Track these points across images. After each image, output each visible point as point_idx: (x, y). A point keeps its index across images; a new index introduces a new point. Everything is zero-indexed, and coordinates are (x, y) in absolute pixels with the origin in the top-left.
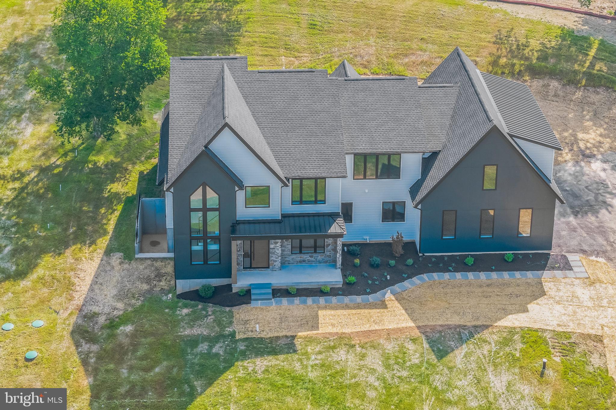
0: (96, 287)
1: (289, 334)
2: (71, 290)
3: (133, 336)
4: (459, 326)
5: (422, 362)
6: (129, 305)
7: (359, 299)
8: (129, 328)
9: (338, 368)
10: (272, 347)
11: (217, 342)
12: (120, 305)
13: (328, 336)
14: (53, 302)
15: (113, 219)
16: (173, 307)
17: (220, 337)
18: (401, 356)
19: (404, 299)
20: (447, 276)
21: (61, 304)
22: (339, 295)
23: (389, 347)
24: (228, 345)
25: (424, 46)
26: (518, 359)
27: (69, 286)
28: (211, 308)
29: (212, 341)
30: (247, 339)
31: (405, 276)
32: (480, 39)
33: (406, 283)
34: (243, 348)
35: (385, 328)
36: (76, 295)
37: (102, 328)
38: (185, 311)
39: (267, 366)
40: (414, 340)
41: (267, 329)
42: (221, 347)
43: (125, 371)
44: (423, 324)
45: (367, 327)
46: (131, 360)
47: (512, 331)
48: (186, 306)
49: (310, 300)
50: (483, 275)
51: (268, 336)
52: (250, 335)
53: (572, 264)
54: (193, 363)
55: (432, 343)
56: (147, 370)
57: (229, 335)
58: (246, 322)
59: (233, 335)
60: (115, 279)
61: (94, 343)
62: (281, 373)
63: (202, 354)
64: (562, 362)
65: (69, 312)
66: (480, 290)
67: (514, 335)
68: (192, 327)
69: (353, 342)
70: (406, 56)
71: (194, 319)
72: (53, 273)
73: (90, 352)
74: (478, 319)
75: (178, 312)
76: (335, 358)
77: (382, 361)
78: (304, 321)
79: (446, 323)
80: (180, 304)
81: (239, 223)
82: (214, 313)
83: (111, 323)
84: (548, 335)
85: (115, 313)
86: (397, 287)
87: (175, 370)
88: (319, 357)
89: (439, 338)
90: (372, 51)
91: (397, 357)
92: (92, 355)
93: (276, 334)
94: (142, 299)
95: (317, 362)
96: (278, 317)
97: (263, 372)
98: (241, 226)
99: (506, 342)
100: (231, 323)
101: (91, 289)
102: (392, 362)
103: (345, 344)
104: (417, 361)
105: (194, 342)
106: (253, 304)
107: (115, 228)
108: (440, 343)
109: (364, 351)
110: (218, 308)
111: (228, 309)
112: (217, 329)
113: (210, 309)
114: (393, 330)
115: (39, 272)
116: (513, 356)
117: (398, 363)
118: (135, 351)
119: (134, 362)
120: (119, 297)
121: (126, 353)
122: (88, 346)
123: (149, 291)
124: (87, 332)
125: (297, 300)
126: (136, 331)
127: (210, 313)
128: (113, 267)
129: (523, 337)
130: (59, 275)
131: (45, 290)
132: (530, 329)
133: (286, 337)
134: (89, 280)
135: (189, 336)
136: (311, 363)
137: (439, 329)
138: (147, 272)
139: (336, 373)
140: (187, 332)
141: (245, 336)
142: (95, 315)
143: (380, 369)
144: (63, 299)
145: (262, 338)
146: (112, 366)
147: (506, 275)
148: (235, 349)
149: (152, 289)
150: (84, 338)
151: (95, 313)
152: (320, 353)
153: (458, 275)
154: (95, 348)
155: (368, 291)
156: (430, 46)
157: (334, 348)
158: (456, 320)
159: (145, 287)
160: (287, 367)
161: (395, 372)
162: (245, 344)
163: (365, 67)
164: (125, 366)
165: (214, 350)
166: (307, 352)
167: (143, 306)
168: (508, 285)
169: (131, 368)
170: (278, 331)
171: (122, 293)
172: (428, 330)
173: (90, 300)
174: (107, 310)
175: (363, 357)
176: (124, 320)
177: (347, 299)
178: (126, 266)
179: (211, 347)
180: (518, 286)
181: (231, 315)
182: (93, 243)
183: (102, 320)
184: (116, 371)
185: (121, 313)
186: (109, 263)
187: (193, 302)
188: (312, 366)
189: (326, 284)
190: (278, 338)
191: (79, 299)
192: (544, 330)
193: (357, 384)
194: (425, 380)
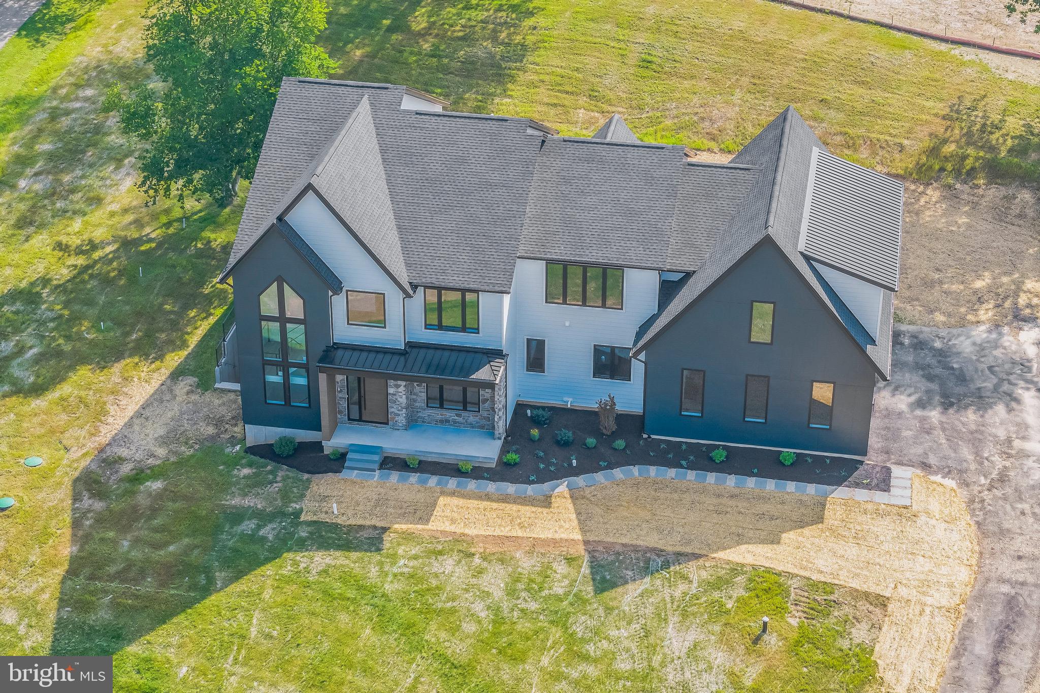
0: (137, 421)
1: (379, 524)
2: (100, 421)
3: (159, 496)
4: (653, 550)
5: (567, 594)
6: (175, 453)
7: (511, 488)
8: (156, 485)
9: (434, 583)
10: (347, 539)
11: (270, 522)
12: (161, 452)
13: (439, 535)
14: (67, 435)
15: (204, 327)
16: (234, 462)
17: (280, 514)
18: (539, 579)
19: (583, 497)
20: (672, 472)
21: (77, 439)
22: (483, 478)
23: (525, 565)
24: (284, 528)
26: (728, 612)
27: (101, 413)
28: (283, 472)
29: (263, 517)
30: (315, 522)
31: (603, 464)
33: (599, 476)
34: (304, 534)
35: (534, 536)
36: (104, 429)
37: (121, 480)
38: (246, 471)
39: (329, 566)
40: (570, 560)
41: (350, 513)
42: (273, 529)
43: (126, 544)
44: (596, 539)
45: (504, 531)
46: (141, 530)
47: (736, 569)
48: (250, 465)
49: (433, 481)
50: (731, 480)
51: (348, 523)
52: (323, 517)
53: (893, 482)
54: (224, 547)
55: (596, 566)
56: (157, 546)
57: (293, 514)
58: (325, 498)
59: (297, 514)
60: (170, 414)
61: (100, 499)
62: (344, 578)
63: (242, 535)
64: (800, 627)
65: (84, 451)
66: (715, 501)
67: (737, 574)
68: (245, 495)
69: (473, 550)
71: (255, 483)
72: (83, 393)
73: (89, 511)
74: (689, 542)
75: (235, 472)
76: (436, 567)
77: (507, 584)
78: (411, 509)
79: (634, 542)
80: (244, 461)
81: (337, 346)
82: (284, 479)
83: (137, 474)
84: (794, 583)
85: (149, 462)
86: (580, 481)
87: (196, 552)
88: (411, 564)
89: (613, 562)
91: (532, 581)
92: (89, 515)
93: (361, 522)
94: (197, 447)
95: (406, 570)
96: (375, 497)
97: (319, 573)
99: (719, 583)
100: (302, 496)
101: (129, 424)
102: (521, 586)
103: (460, 551)
104: (560, 591)
105: (237, 516)
106: (345, 474)
107: (201, 341)
108: (610, 571)
109: (485, 564)
110: (292, 473)
111: (306, 476)
112: (279, 503)
113: (280, 474)
114: (543, 540)
115: (65, 389)
116: (722, 606)
117: (528, 590)
118: (150, 518)
119: (144, 533)
120: (164, 441)
121: (137, 520)
122: (90, 502)
123: (212, 438)
124: (97, 482)
125: (414, 478)
126: (165, 489)
127: (279, 479)
128: (175, 397)
129: (750, 580)
130: (91, 397)
131: (64, 417)
132: (768, 570)
133: (375, 527)
134: (132, 409)
135: (235, 507)
136: (395, 570)
137: (618, 548)
138: (223, 410)
139: (428, 590)
140: (236, 501)
141: (315, 518)
142: (121, 460)
143: (498, 593)
144: (83, 433)
145: (337, 525)
146: (111, 534)
147: (771, 485)
148: (292, 534)
149: (218, 435)
150: (89, 490)
151: (120, 458)
152: (416, 557)
153: (691, 475)
154: (99, 505)
155: (532, 478)
157: (440, 553)
158: (652, 540)
159: (211, 430)
160: (357, 569)
161: (519, 601)
162: (309, 529)
164: (129, 537)
165: (262, 533)
166: (395, 554)
167: (192, 456)
168: (765, 499)
169: (136, 541)
170: (365, 518)
171: (172, 435)
172: (600, 548)
173: (121, 439)
174: (138, 457)
175: (480, 572)
176: (156, 473)
177: (491, 487)
178: (194, 397)
179: (259, 527)
180: (783, 503)
181: (307, 485)
182: (160, 357)
183: (126, 469)
184: (115, 542)
185: (158, 462)
186: (171, 391)
187: (262, 460)
188: (395, 575)
189: (468, 459)
190: (361, 527)
191: (106, 434)
192: (792, 576)
193: (453, 611)
194: (561, 620)
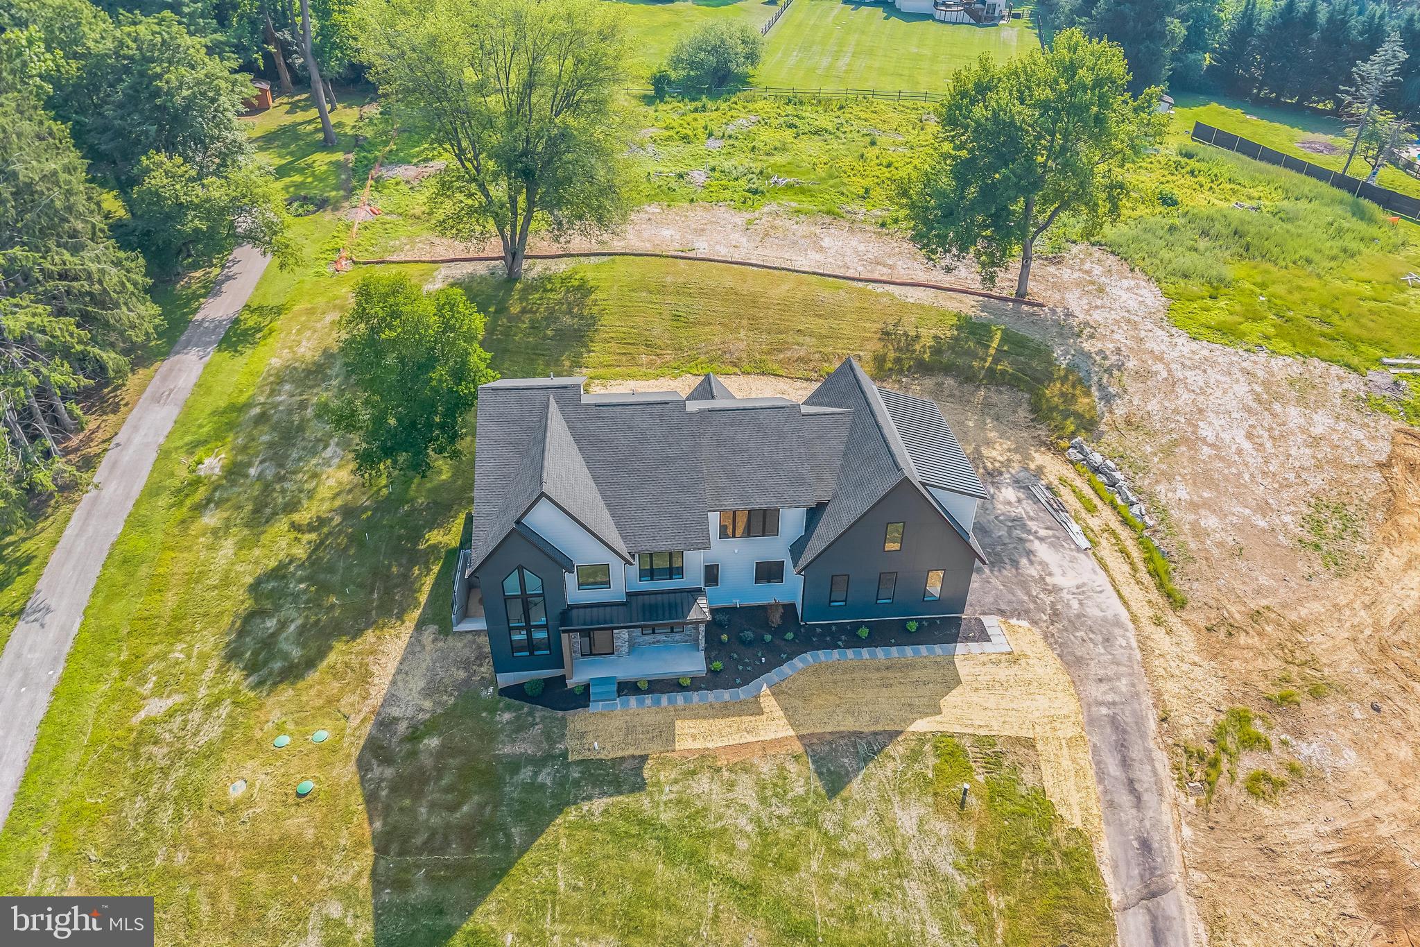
0: (399, 678)
1: (637, 753)
2: (368, 683)
3: (440, 754)
4: (855, 733)
5: (807, 792)
6: (439, 703)
7: (726, 695)
8: (434, 742)
9: (699, 804)
10: (614, 774)
11: (544, 766)
12: (428, 704)
13: (686, 754)
14: (343, 702)
16: (493, 710)
17: (548, 758)
18: (780, 783)
19: (783, 692)
20: (835, 654)
21: (352, 705)
22: (701, 689)
23: (765, 770)
24: (558, 771)
25: (801, 339)
26: (931, 782)
27: (365, 677)
28: (540, 712)
29: (539, 763)
30: (582, 761)
31: (784, 656)
32: (864, 329)
33: (785, 668)
34: (577, 775)
35: (761, 739)
36: (373, 691)
37: (401, 741)
38: (507, 716)
39: (607, 805)
40: (796, 758)
41: (609, 746)
42: (549, 774)
43: (423, 810)
44: (809, 732)
45: (736, 739)
46: (433, 793)
47: (922, 739)
48: (508, 708)
49: (664, 699)
50: (880, 652)
51: (610, 756)
52: (588, 755)
53: (989, 631)
54: (512, 799)
55: (818, 761)
56: (453, 808)
57: (560, 756)
58: (582, 735)
59: (564, 754)
60: (424, 666)
61: (389, 765)
62: (626, 815)
63: (524, 784)
64: (987, 783)
65: (362, 716)
66: (878, 675)
67: (923, 744)
68: (514, 741)
69: (719, 764)
70: (781, 351)
71: (519, 727)
72: (346, 658)
73: (382, 780)
74: (877, 722)
75: (498, 718)
76: (696, 789)
77: (757, 792)
78: (656, 733)
79: (838, 729)
80: (501, 705)
81: (571, 607)
82: (543, 719)
83: (414, 733)
84: (966, 742)
85: (420, 716)
86: (773, 675)
87: (488, 809)
88: (675, 788)
89: (829, 753)
90: (742, 346)
91: (775, 785)
92: (383, 785)
93: (620, 754)
94: (456, 693)
95: (672, 796)
96: (624, 725)
97: (602, 814)
98: (575, 612)
99: (915, 756)
100: (564, 735)
101: (394, 683)
102: (769, 793)
103: (709, 767)
104: (801, 791)
105: (514, 765)
106: (592, 707)
107: (432, 591)
108: (831, 761)
109: (733, 776)
110: (548, 712)
111: (560, 714)
112: (545, 745)
113: (537, 714)
114: (771, 741)
115: (332, 657)
116: (925, 777)
117: (776, 795)
118: (439, 778)
119: (436, 796)
120: (428, 692)
121: (426, 782)
122: (380, 769)
123: (466, 682)
124: (382, 747)
125: (648, 699)
126: (443, 746)
127: (538, 720)
128: (423, 647)
129: (936, 748)
130: (355, 662)
131: (336, 684)
132: (944, 735)
133: (633, 757)
134: (392, 667)
135: (508, 755)
136: (664, 798)
137: (829, 738)
138: (467, 653)
139: (697, 813)
140: (507, 750)
141: (580, 757)
142: (396, 720)
143: (754, 805)
144: (356, 698)
145: (601, 760)
146: (407, 802)
147: (908, 650)
148: (566, 777)
149: (469, 679)
150: (377, 758)
151: (394, 718)
152: (676, 782)
153: (850, 653)
154: (389, 772)
155: (738, 681)
156: (808, 339)
157: (694, 773)
158: (849, 725)
159: (462, 674)
160: (633, 806)
161: (773, 808)
162: (579, 769)
163: (735, 365)
164: (424, 802)
165: (540, 779)
166: (658, 782)
167: (455, 705)
168: (911, 666)
169: (433, 806)
170: (623, 749)
171: (432, 685)
172: (815, 741)
173: (391, 699)
174: (409, 713)
175: (731, 785)
176: (431, 727)
177: (711, 696)
178: (440, 644)
179: (536, 774)
180: (925, 667)
181: (563, 723)
183: (402, 727)
184: (412, 811)
185: (428, 716)
186: (419, 641)
187: (517, 702)
188: (665, 804)
189: (684, 675)
190: (623, 759)
191: (376, 699)
192: (962, 735)
193: (724, 830)
194: (811, 821)
